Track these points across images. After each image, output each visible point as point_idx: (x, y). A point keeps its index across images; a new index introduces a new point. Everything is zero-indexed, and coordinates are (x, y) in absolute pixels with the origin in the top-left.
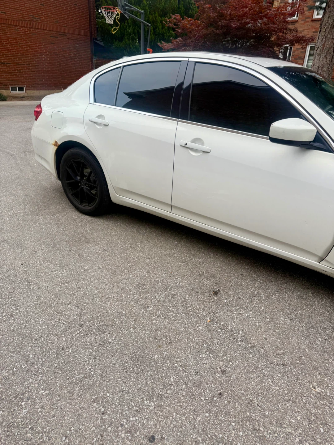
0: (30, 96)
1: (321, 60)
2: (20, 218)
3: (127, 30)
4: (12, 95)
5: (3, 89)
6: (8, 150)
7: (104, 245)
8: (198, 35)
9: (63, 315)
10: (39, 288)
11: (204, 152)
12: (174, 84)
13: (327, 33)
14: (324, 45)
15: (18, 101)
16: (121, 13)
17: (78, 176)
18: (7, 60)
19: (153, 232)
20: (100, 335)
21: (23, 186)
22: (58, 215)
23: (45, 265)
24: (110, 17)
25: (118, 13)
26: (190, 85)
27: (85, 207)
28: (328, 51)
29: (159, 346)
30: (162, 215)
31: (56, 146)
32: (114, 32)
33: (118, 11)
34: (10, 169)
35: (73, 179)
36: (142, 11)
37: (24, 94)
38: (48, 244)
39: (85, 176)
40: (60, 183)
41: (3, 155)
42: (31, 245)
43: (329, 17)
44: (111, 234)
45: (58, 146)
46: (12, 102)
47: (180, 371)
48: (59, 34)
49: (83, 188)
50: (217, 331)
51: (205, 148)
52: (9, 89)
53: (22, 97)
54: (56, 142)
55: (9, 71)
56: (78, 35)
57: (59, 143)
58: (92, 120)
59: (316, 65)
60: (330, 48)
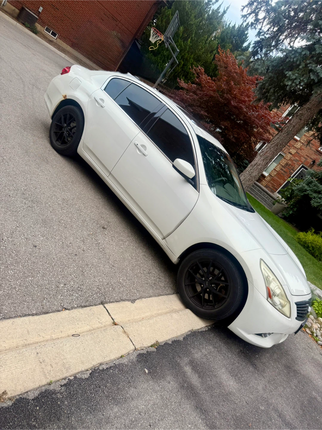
0: (58, 44)
1: (260, 160)
2: (12, 124)
3: (164, 51)
4: (44, 34)
5: (39, 24)
6: (22, 76)
7: (56, 171)
8: (206, 92)
9: (16, 184)
10: (8, 165)
11: (143, 154)
12: (152, 111)
13: (272, 147)
14: (266, 152)
15: (45, 41)
16: (163, 41)
17: (66, 124)
18: (58, 6)
19: (91, 185)
20: (32, 203)
21: (22, 107)
22: (37, 138)
23: (17, 158)
24: (154, 37)
25: (161, 39)
26: (158, 117)
27: (58, 144)
28: (267, 158)
29: (59, 225)
30: (102, 176)
31: (64, 98)
32: (150, 49)
33: (162, 38)
34: (18, 90)
35: (61, 123)
36: (178, 50)
37: (54, 39)
38: (23, 149)
39: (70, 127)
40: (50, 121)
41: (17, 77)
42: (13, 143)
43: (278, 138)
44: (64, 169)
45: (66, 98)
46: (40, 39)
47: (63, 237)
48: (112, 17)
49: (64, 132)
50: (92, 239)
51: (146, 153)
52: (44, 28)
53: (50, 41)
54: (66, 96)
55: (54, 15)
56: (126, 28)
57: (68, 98)
58: (96, 99)
59: (256, 161)
60: (269, 156)
